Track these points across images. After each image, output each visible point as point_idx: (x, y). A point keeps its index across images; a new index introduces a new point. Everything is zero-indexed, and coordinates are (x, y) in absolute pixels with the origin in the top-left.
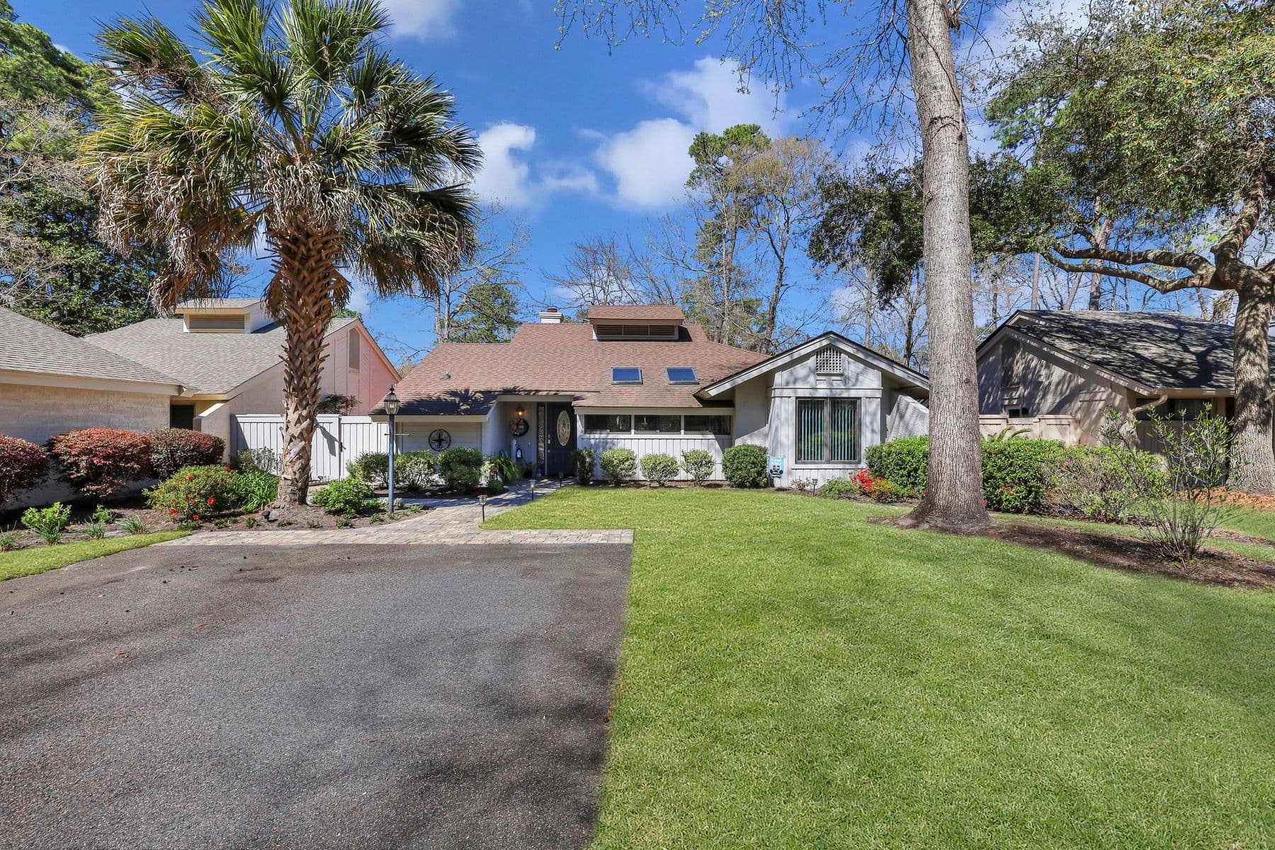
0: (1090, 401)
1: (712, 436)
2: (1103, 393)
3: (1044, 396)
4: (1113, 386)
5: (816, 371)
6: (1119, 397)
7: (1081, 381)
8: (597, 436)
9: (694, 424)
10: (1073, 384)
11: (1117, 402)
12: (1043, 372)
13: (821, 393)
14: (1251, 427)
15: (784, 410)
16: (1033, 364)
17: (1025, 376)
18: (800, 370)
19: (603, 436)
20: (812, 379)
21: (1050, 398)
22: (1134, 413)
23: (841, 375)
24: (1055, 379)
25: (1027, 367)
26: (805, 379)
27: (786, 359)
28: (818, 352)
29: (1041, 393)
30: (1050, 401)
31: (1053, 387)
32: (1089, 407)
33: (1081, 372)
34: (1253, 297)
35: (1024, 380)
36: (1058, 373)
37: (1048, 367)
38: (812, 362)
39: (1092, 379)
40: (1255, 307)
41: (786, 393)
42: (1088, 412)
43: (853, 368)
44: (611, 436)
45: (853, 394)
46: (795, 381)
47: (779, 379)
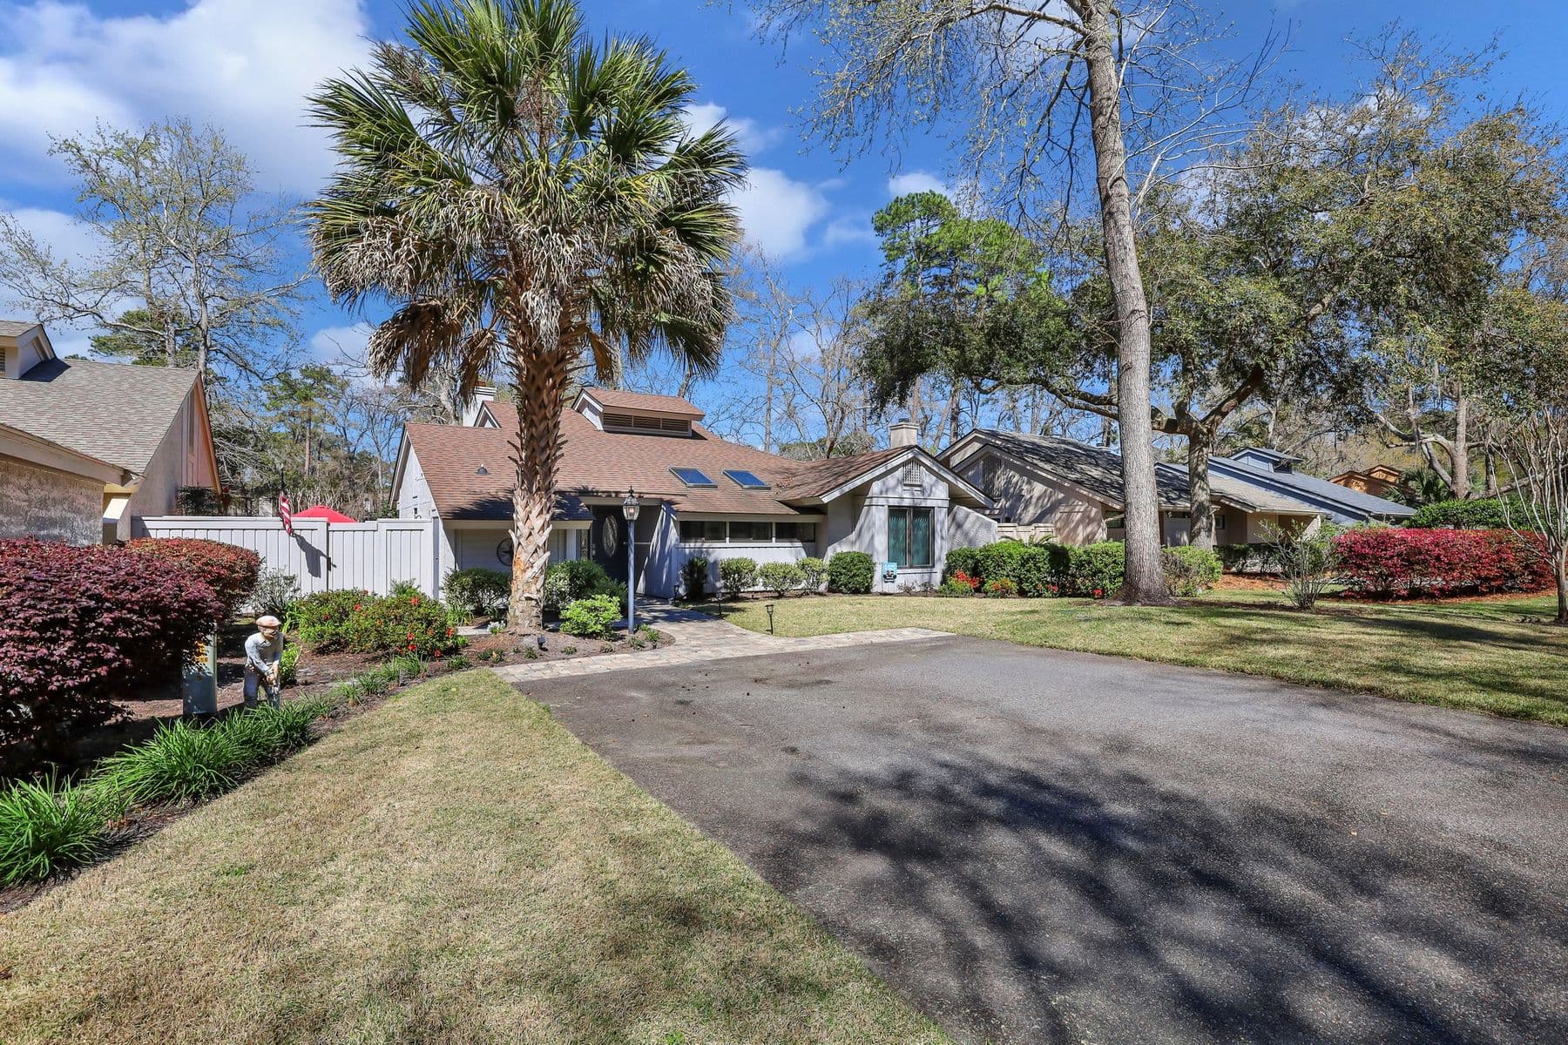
0: (1070, 513)
1: (799, 544)
2: (1081, 507)
3: (1026, 507)
4: (1090, 501)
5: (901, 482)
6: (1094, 510)
7: (1061, 496)
8: (692, 545)
9: (786, 532)
10: (1053, 499)
11: (1093, 514)
12: (1025, 487)
13: (907, 503)
14: (1203, 533)
15: (876, 519)
16: (1014, 480)
17: (1006, 489)
18: (891, 480)
19: (698, 545)
20: (899, 489)
21: (1031, 510)
22: (1107, 523)
23: (920, 486)
24: (1036, 493)
25: (1009, 482)
26: (894, 488)
27: (882, 470)
28: (904, 464)
29: (1022, 505)
30: (1032, 512)
31: (1034, 500)
32: (1068, 517)
33: (1061, 488)
34: (1200, 442)
35: (1005, 493)
36: (1039, 488)
37: (1029, 483)
38: (899, 473)
39: (1071, 494)
40: (1201, 450)
41: (881, 501)
42: (1067, 522)
43: (928, 479)
44: (706, 545)
45: (929, 503)
46: (887, 492)
47: (876, 488)
